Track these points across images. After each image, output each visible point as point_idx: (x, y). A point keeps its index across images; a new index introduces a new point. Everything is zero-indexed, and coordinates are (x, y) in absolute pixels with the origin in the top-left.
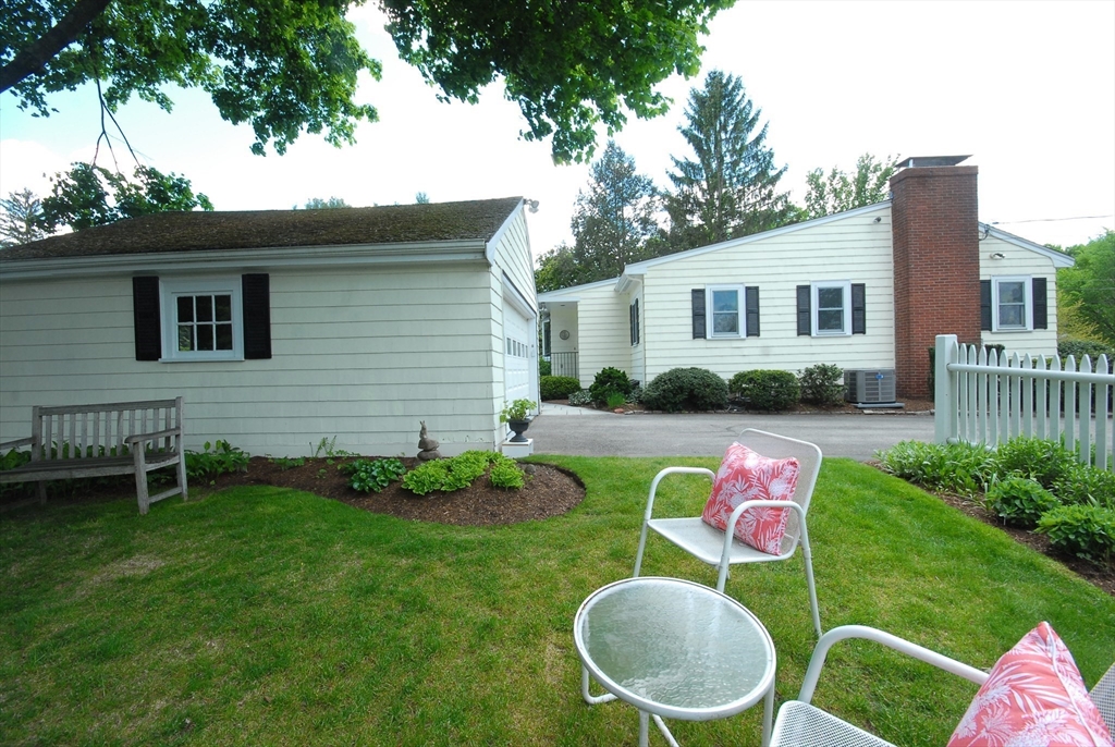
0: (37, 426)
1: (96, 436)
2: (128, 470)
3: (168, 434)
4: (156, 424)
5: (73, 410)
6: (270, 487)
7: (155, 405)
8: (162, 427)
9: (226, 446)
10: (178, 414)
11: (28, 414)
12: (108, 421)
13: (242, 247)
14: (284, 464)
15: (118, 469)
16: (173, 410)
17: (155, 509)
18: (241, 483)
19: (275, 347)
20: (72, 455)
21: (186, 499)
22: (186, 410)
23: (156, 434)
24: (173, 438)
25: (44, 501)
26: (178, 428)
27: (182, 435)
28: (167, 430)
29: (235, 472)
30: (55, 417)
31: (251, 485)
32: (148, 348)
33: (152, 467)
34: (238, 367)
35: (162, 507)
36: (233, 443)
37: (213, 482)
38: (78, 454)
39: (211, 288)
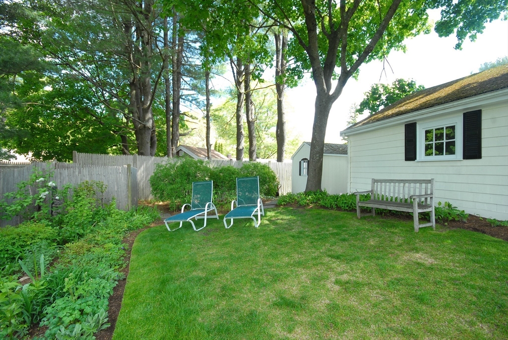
0: (373, 187)
1: (394, 192)
2: (410, 210)
3: (426, 196)
4: (420, 191)
5: (386, 181)
6: (486, 235)
7: (421, 182)
8: (423, 193)
9: (449, 206)
10: (432, 187)
11: (370, 181)
12: (399, 187)
13: (466, 98)
14: (494, 223)
15: (406, 209)
16: (429, 185)
17: (422, 231)
18: (464, 228)
19: (484, 152)
20: (385, 199)
21: (434, 229)
22: (436, 185)
23: (420, 196)
24: (429, 199)
25: (374, 215)
26: (432, 194)
27: (433, 198)
28: (426, 194)
29: (459, 221)
30: (379, 183)
31: (470, 230)
32: (410, 155)
33: (421, 211)
34: (459, 164)
35: (424, 231)
36: (454, 204)
37: (446, 224)
38: (387, 199)
39: (444, 123)
